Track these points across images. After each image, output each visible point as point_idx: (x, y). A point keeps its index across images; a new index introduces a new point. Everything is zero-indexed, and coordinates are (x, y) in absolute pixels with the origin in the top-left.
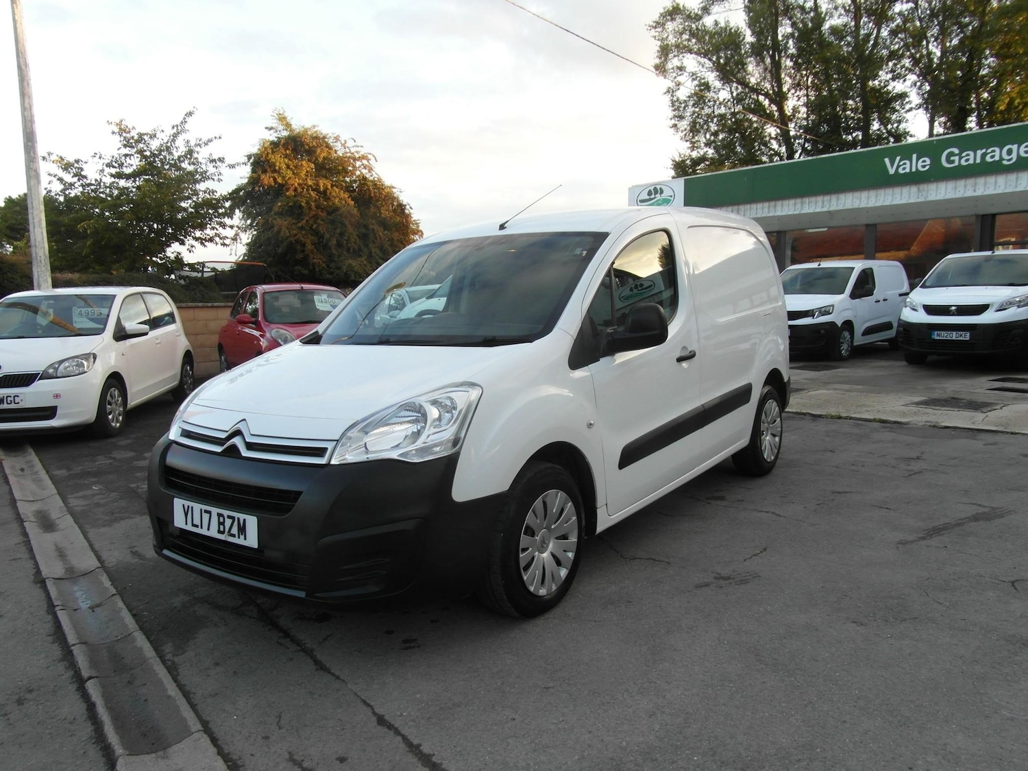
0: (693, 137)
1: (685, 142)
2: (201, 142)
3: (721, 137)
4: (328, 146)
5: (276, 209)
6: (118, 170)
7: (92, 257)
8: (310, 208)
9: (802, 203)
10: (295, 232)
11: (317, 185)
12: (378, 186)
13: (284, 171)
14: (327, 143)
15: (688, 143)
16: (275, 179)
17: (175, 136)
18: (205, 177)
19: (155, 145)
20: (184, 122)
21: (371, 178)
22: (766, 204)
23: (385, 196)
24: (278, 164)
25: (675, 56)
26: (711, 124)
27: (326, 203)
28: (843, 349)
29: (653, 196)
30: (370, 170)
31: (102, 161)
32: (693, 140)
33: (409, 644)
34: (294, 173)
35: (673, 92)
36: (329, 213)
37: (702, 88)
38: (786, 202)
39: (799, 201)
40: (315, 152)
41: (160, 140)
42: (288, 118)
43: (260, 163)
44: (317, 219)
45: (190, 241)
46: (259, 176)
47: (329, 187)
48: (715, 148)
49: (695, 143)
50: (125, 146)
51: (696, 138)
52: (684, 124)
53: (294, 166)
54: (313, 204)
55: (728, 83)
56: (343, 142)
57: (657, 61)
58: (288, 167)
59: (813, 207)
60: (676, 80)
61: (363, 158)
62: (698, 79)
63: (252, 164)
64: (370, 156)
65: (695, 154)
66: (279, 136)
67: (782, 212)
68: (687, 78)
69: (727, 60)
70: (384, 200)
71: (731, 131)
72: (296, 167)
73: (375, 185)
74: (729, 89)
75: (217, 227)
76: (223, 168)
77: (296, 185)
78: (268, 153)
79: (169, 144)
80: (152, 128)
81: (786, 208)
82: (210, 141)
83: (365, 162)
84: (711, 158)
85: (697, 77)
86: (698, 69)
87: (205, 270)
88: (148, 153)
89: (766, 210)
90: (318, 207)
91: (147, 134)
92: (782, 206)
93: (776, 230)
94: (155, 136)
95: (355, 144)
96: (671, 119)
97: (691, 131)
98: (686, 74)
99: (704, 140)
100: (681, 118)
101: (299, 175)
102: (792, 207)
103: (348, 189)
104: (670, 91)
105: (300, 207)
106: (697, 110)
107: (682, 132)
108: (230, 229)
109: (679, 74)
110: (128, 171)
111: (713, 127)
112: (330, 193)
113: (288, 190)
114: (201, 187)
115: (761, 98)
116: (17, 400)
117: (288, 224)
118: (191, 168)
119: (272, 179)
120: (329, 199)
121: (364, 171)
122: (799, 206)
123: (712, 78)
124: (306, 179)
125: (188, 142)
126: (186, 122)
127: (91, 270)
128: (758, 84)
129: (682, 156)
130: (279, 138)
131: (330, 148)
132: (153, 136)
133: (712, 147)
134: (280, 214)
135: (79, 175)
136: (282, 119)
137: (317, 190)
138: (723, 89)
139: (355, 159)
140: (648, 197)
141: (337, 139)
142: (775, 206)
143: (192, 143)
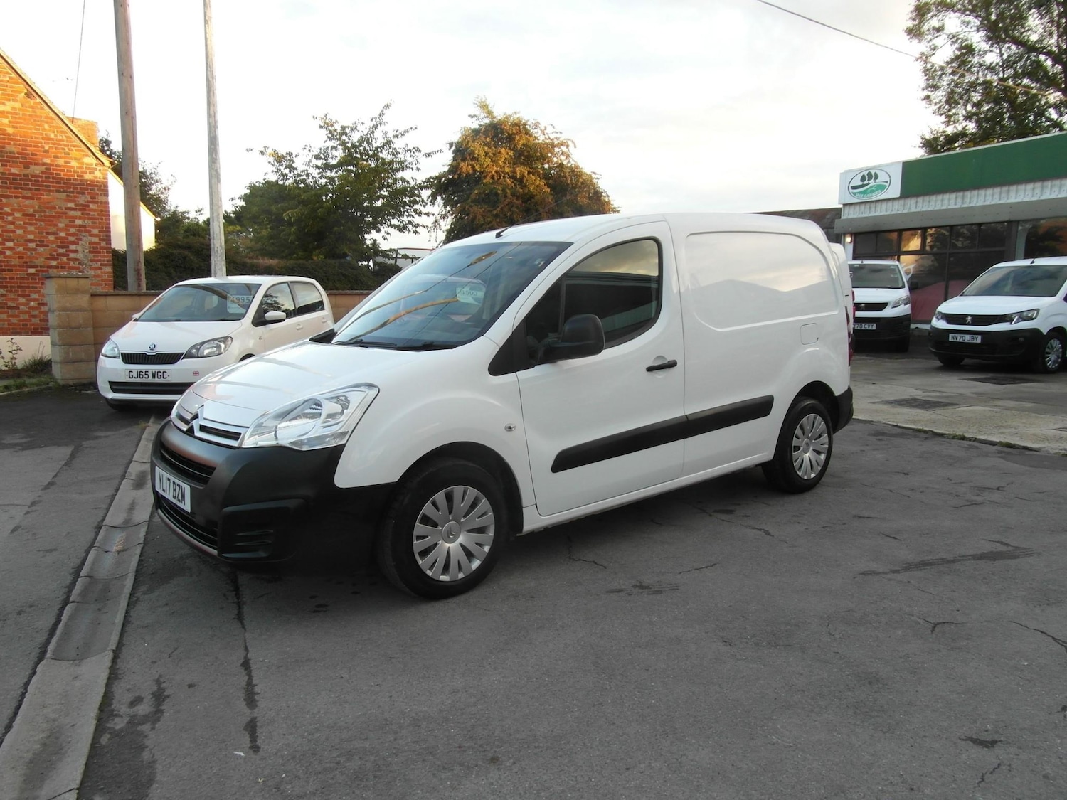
0: (949, 110)
1: (938, 116)
2: (398, 133)
3: (986, 107)
4: (527, 133)
5: (473, 196)
6: (324, 162)
7: (297, 243)
8: (506, 196)
9: (1042, 188)
10: (489, 220)
11: (514, 172)
12: (576, 172)
13: (482, 159)
14: (526, 130)
15: (943, 116)
16: (473, 167)
17: (375, 127)
18: (403, 166)
19: (355, 137)
20: (381, 114)
21: (569, 165)
22: (997, 190)
23: (582, 183)
24: (477, 152)
25: (932, 16)
26: (973, 94)
27: (521, 190)
28: (1050, 360)
29: (866, 182)
30: (568, 156)
31: (311, 154)
32: (951, 113)
33: (320, 609)
34: (492, 161)
35: (927, 57)
36: (524, 201)
37: (965, 51)
38: (1022, 187)
39: (1038, 185)
40: (514, 139)
41: (360, 132)
42: (490, 106)
43: (461, 151)
44: (513, 206)
45: (384, 229)
46: (459, 163)
47: (526, 174)
48: (977, 122)
49: (951, 116)
50: (330, 139)
51: (954, 111)
52: (939, 95)
53: (492, 154)
54: (508, 191)
55: (998, 43)
56: (543, 128)
57: (910, 24)
58: (487, 154)
59: (1057, 193)
60: (931, 43)
61: (562, 145)
62: (960, 41)
63: (454, 152)
64: (569, 142)
65: (950, 130)
66: (482, 123)
67: (1016, 198)
68: (946, 41)
69: (1001, 16)
70: (580, 187)
71: (997, 101)
72: (494, 155)
73: (573, 171)
74: (998, 51)
75: (413, 214)
76: (420, 156)
77: (493, 172)
78: (468, 141)
79: (369, 136)
80: (353, 122)
81: (1021, 193)
82: (406, 131)
83: (564, 148)
84: (972, 134)
85: (958, 39)
86: (959, 30)
87: (398, 256)
88: (349, 145)
89: (997, 196)
90: (513, 194)
91: (348, 127)
92: (1017, 191)
93: (1006, 219)
94: (356, 128)
95: (554, 130)
96: (923, 90)
97: (947, 102)
98: (944, 36)
99: (964, 113)
100: (935, 88)
101: (497, 163)
102: (1029, 193)
103: (546, 176)
104: (924, 58)
105: (497, 194)
106: (956, 78)
107: (936, 104)
108: (425, 216)
109: (935, 36)
110: (334, 162)
111: (976, 97)
112: (527, 180)
113: (485, 177)
114: (400, 175)
115: (1042, 57)
116: (165, 375)
117: (483, 212)
118: (389, 158)
119: (470, 167)
120: (526, 186)
121: (563, 158)
122: (1038, 191)
123: (978, 39)
124: (504, 167)
125: (386, 133)
126: (383, 114)
127: (295, 256)
128: (1040, 41)
129: (935, 132)
130: (480, 125)
131: (530, 135)
132: (354, 129)
133: (973, 120)
134: (476, 201)
135: (291, 168)
136: (484, 106)
137: (513, 177)
138: (991, 51)
139: (553, 146)
140: (861, 183)
141: (536, 125)
142: (1008, 192)
143: (390, 135)
